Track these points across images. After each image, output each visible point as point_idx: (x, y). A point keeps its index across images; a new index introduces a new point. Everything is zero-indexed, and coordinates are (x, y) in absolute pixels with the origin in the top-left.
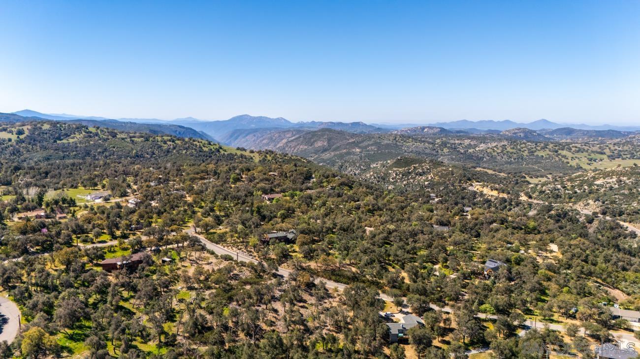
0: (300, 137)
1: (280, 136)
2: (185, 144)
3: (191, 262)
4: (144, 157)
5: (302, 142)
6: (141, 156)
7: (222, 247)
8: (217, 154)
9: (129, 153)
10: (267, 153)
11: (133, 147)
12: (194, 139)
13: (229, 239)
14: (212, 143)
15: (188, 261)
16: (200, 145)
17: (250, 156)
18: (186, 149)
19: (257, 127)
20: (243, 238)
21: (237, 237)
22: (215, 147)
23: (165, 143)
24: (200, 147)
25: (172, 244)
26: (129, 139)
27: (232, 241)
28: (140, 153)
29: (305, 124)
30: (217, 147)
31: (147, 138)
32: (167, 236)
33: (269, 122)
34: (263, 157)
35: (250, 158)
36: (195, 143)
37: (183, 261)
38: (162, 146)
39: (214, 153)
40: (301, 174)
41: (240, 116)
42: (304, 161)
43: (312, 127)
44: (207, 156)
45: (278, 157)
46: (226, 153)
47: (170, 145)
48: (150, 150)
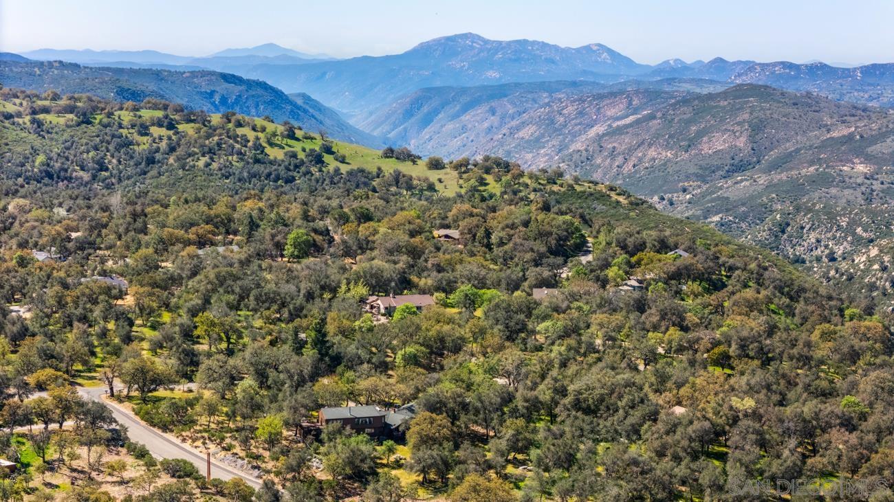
0: (652, 117)
1: (581, 113)
2: (208, 137)
3: (75, 474)
4: (69, 179)
5: (657, 136)
6: (62, 176)
7: (178, 441)
8: (314, 169)
9: (23, 165)
10: (488, 171)
11: (38, 142)
12: (239, 117)
13: (203, 420)
14: (299, 134)
15: (65, 471)
16: (257, 138)
17: (426, 179)
18: (211, 151)
19: (503, 81)
20: (244, 417)
21: (227, 414)
22: (309, 146)
23: (144, 130)
24: (258, 147)
25: (31, 422)
26: (27, 119)
27: (213, 426)
28: (57, 165)
29: (686, 68)
30: (317, 146)
31: (84, 114)
32: (20, 396)
33: (553, 62)
34: (473, 182)
35: (425, 185)
36: (240, 131)
37: (52, 469)
38: (131, 143)
39: (303, 169)
40: (542, 235)
41: (448, 39)
42: (621, 199)
43: (711, 82)
44: (277, 178)
45: (527, 186)
46: (344, 169)
47: (161, 138)
48: (91, 154)
